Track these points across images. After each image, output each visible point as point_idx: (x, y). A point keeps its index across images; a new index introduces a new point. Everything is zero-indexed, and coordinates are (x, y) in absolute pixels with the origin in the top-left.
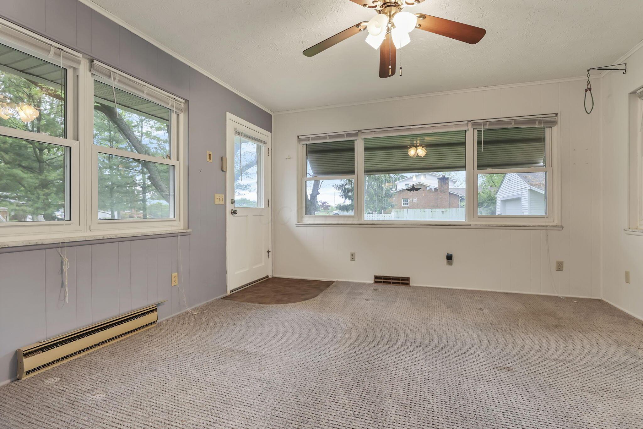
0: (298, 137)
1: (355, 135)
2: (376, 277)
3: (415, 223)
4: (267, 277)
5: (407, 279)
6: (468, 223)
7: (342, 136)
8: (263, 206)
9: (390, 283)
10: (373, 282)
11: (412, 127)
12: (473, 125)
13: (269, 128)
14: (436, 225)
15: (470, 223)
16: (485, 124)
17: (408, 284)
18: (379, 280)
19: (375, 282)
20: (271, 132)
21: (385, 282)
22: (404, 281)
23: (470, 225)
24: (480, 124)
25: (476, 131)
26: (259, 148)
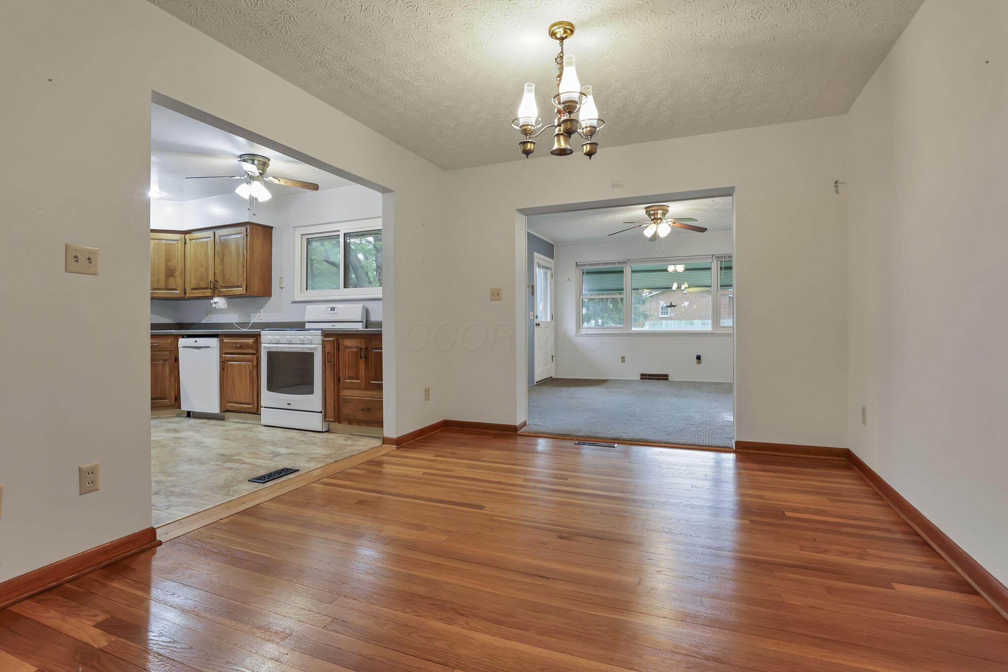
0: (576, 263)
1: (625, 263)
2: (642, 375)
3: (673, 332)
4: (552, 377)
5: (667, 376)
6: (713, 332)
7: (614, 263)
8: (549, 320)
9: (653, 379)
10: (639, 379)
11: (670, 258)
12: (716, 257)
13: (551, 256)
14: (689, 334)
15: (715, 332)
16: (725, 257)
17: (667, 379)
18: (644, 377)
19: (641, 378)
20: (553, 259)
21: (649, 379)
22: (665, 377)
23: (714, 334)
24: (722, 257)
25: (719, 262)
26: (546, 274)
